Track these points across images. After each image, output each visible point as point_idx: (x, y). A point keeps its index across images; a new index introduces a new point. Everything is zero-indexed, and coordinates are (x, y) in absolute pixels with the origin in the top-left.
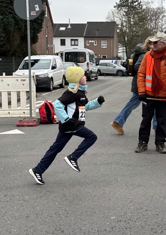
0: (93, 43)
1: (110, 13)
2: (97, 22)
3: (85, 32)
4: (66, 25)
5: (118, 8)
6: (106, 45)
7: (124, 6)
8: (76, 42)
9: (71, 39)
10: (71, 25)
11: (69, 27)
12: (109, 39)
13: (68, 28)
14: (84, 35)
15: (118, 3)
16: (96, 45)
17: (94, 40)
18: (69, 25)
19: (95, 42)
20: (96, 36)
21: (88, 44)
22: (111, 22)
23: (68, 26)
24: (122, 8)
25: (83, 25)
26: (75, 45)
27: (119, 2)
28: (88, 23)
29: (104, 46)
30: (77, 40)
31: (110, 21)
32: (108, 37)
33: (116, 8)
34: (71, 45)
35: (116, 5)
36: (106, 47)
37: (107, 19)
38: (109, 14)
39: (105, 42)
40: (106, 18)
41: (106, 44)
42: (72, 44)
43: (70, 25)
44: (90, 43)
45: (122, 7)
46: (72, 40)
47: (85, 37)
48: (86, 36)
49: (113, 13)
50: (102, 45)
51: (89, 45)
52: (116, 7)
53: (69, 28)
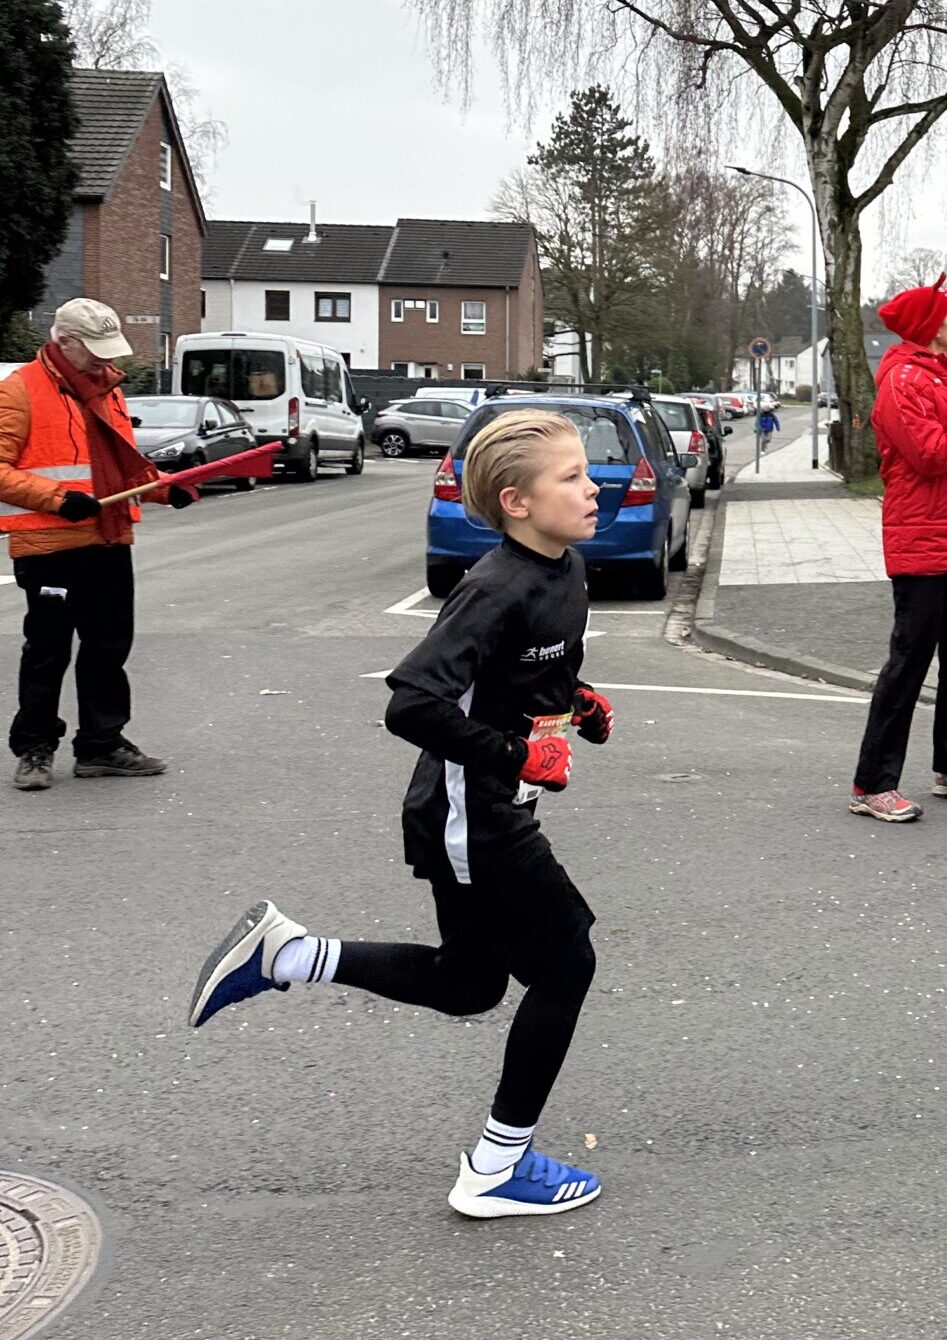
0: (423, 311)
1: (507, 187)
2: (444, 223)
3: (384, 265)
4: (295, 231)
5: (548, 166)
6: (483, 321)
7: (573, 160)
8: (341, 304)
9: (316, 293)
10: (321, 229)
11: (312, 238)
12: (498, 294)
13: (304, 241)
14: (380, 277)
15: (547, 147)
16: (436, 320)
17: (425, 301)
18: (313, 228)
19: (433, 307)
20: (437, 282)
21: (398, 315)
22: (513, 223)
23: (308, 235)
24: (567, 167)
25: (379, 233)
26: (334, 318)
27: (552, 143)
28: (401, 222)
29: (471, 327)
30: (347, 296)
31: (510, 220)
32: (496, 289)
33: (538, 167)
34: (318, 319)
35: (537, 153)
36: (483, 333)
37: (497, 209)
38: (502, 189)
39: (477, 310)
40: (490, 208)
41: (482, 318)
42: (322, 314)
43: (316, 230)
44: (407, 310)
45: (564, 163)
46: (319, 296)
47: (381, 285)
48: (390, 281)
49: (522, 187)
50: (464, 320)
51: (401, 320)
52: (537, 163)
53: (310, 245)
